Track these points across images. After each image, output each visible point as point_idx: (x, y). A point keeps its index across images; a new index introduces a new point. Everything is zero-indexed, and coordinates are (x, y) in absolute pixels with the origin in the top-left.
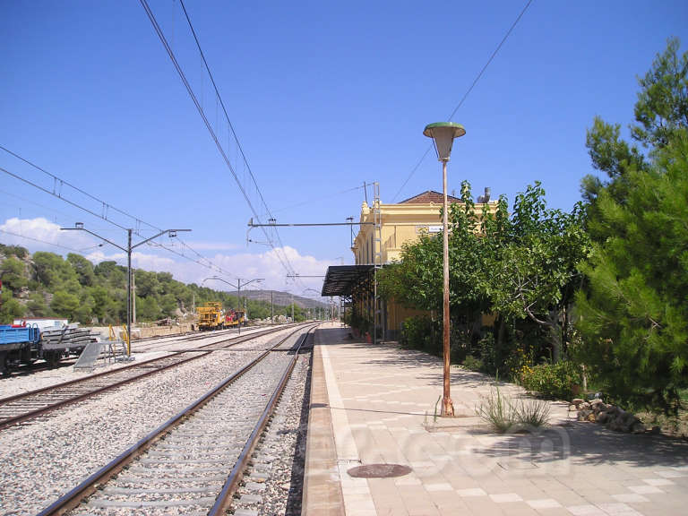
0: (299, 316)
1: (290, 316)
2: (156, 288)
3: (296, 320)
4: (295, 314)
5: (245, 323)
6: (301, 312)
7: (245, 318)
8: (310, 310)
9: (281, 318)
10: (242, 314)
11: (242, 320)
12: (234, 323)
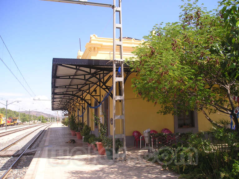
0: (44, 121)
1: (40, 120)
3: (42, 122)
5: (17, 124)
6: (45, 119)
7: (18, 121)
8: (49, 118)
9: (36, 121)
10: (16, 120)
11: (16, 122)
12: (11, 124)
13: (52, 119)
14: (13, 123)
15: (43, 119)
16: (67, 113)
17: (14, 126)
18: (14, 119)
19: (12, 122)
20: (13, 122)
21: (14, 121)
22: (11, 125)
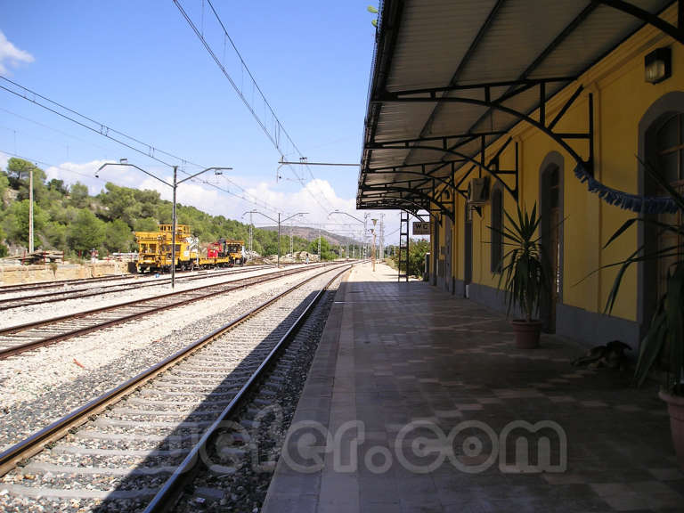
0: (327, 253)
1: (316, 252)
2: (129, 209)
3: (323, 258)
4: (323, 251)
5: (243, 261)
6: (330, 248)
7: (243, 253)
8: (344, 248)
9: (303, 255)
10: (238, 248)
11: (237, 256)
12: (219, 261)
13: (351, 249)
14: (227, 260)
15: (325, 249)
16: (427, 219)
17: (230, 269)
18: (230, 246)
19: (222, 255)
20: (228, 254)
21: (231, 251)
22: (221, 265)
